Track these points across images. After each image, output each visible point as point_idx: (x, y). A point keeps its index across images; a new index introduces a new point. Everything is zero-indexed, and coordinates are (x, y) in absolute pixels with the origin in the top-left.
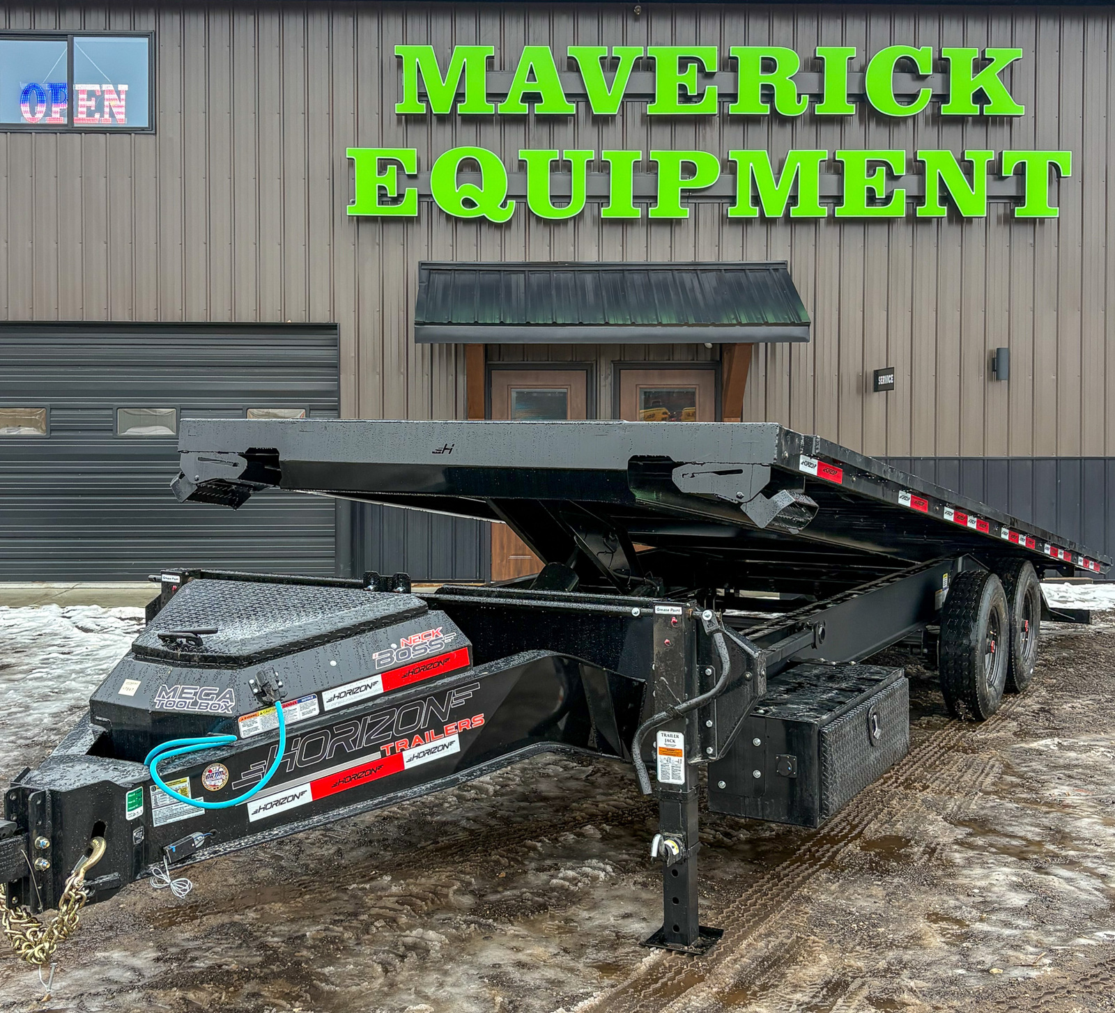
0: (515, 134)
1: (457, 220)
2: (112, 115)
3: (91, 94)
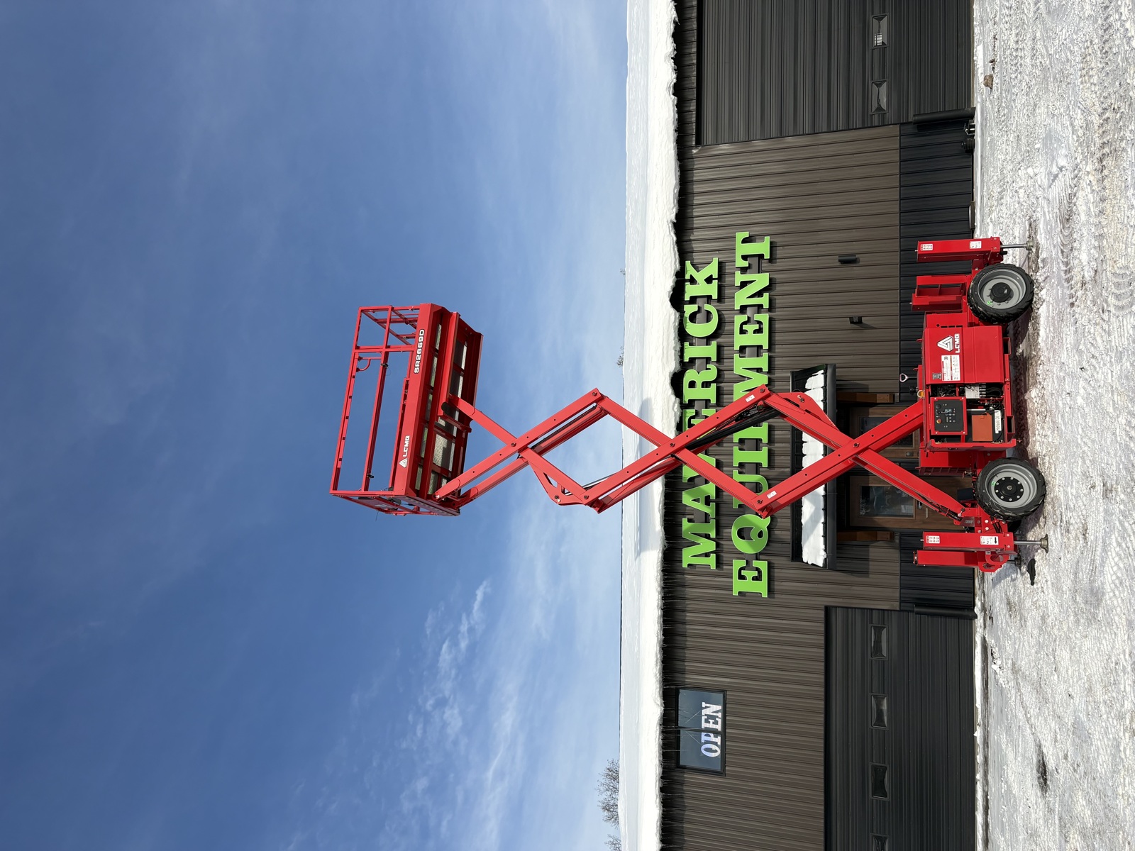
0: (724, 510)
1: (769, 541)
2: (717, 712)
3: (707, 721)
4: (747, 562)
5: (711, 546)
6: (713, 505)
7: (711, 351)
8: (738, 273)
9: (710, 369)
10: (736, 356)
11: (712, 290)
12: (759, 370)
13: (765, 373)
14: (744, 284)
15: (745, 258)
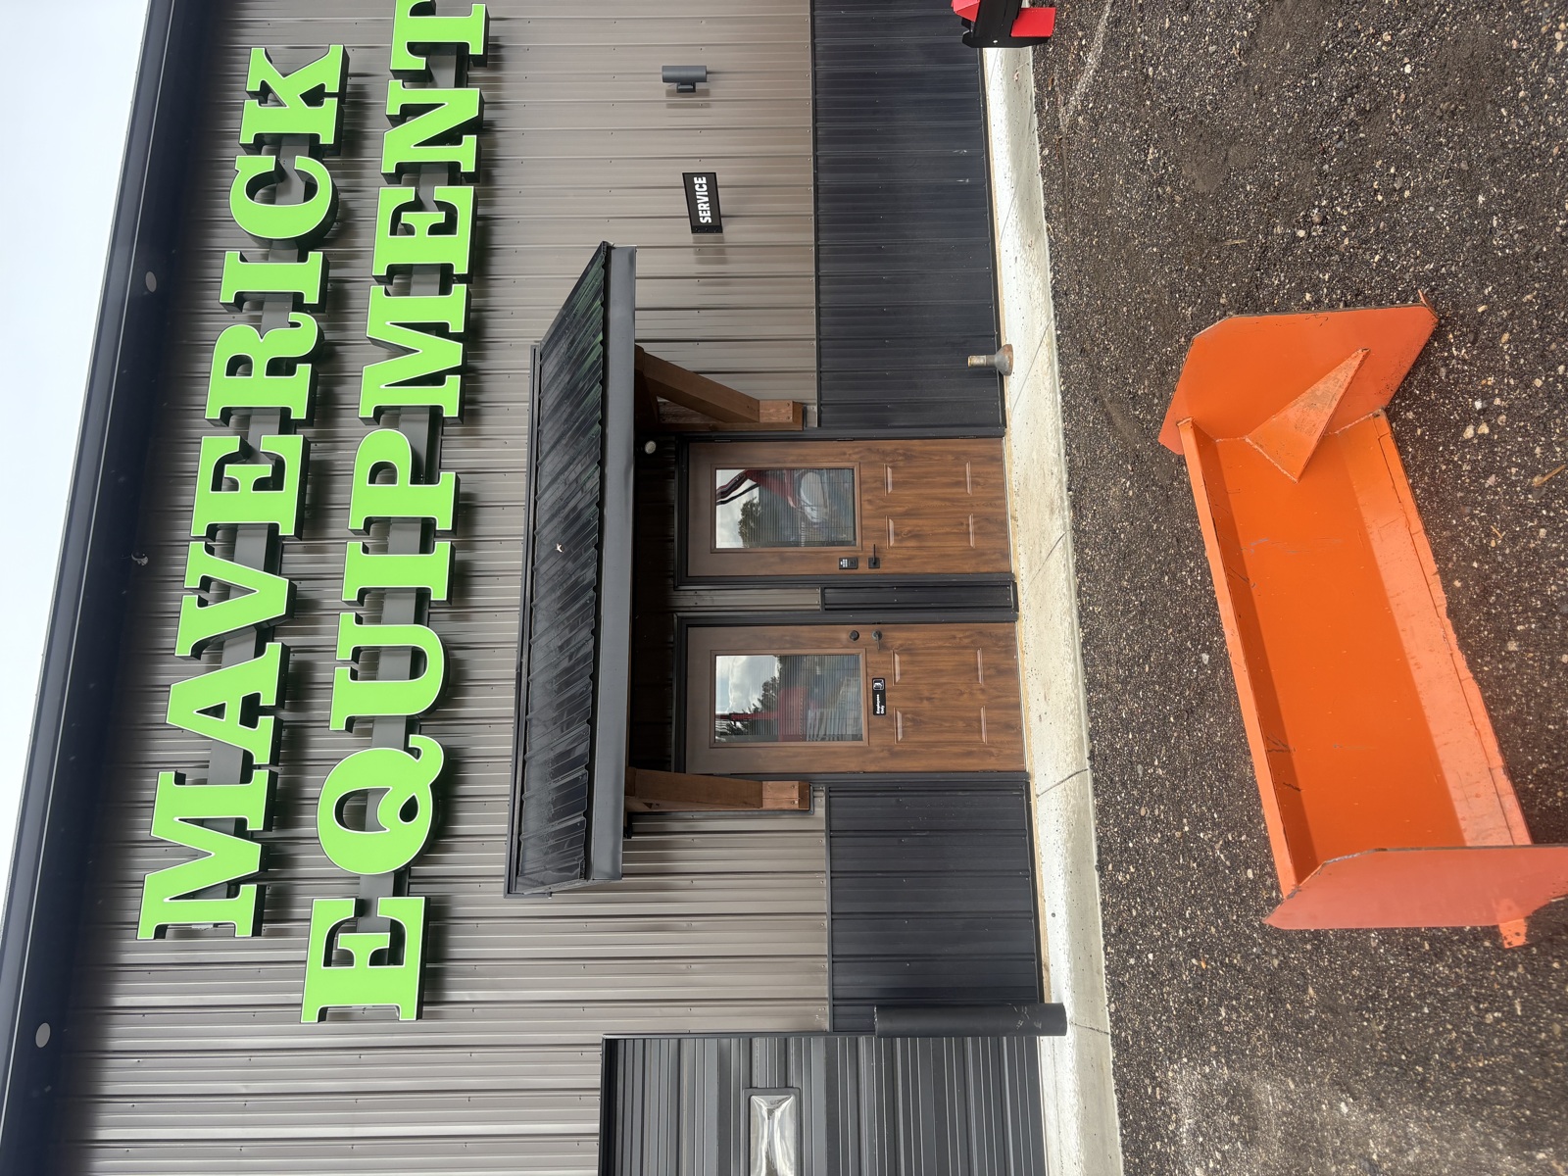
1: (435, 832)
4: (363, 908)
5: (247, 857)
6: (266, 723)
7: (305, 277)
8: (396, 85)
9: (295, 325)
10: (378, 290)
11: (323, 122)
12: (440, 330)
13: (456, 337)
14: (410, 112)
15: (414, 48)
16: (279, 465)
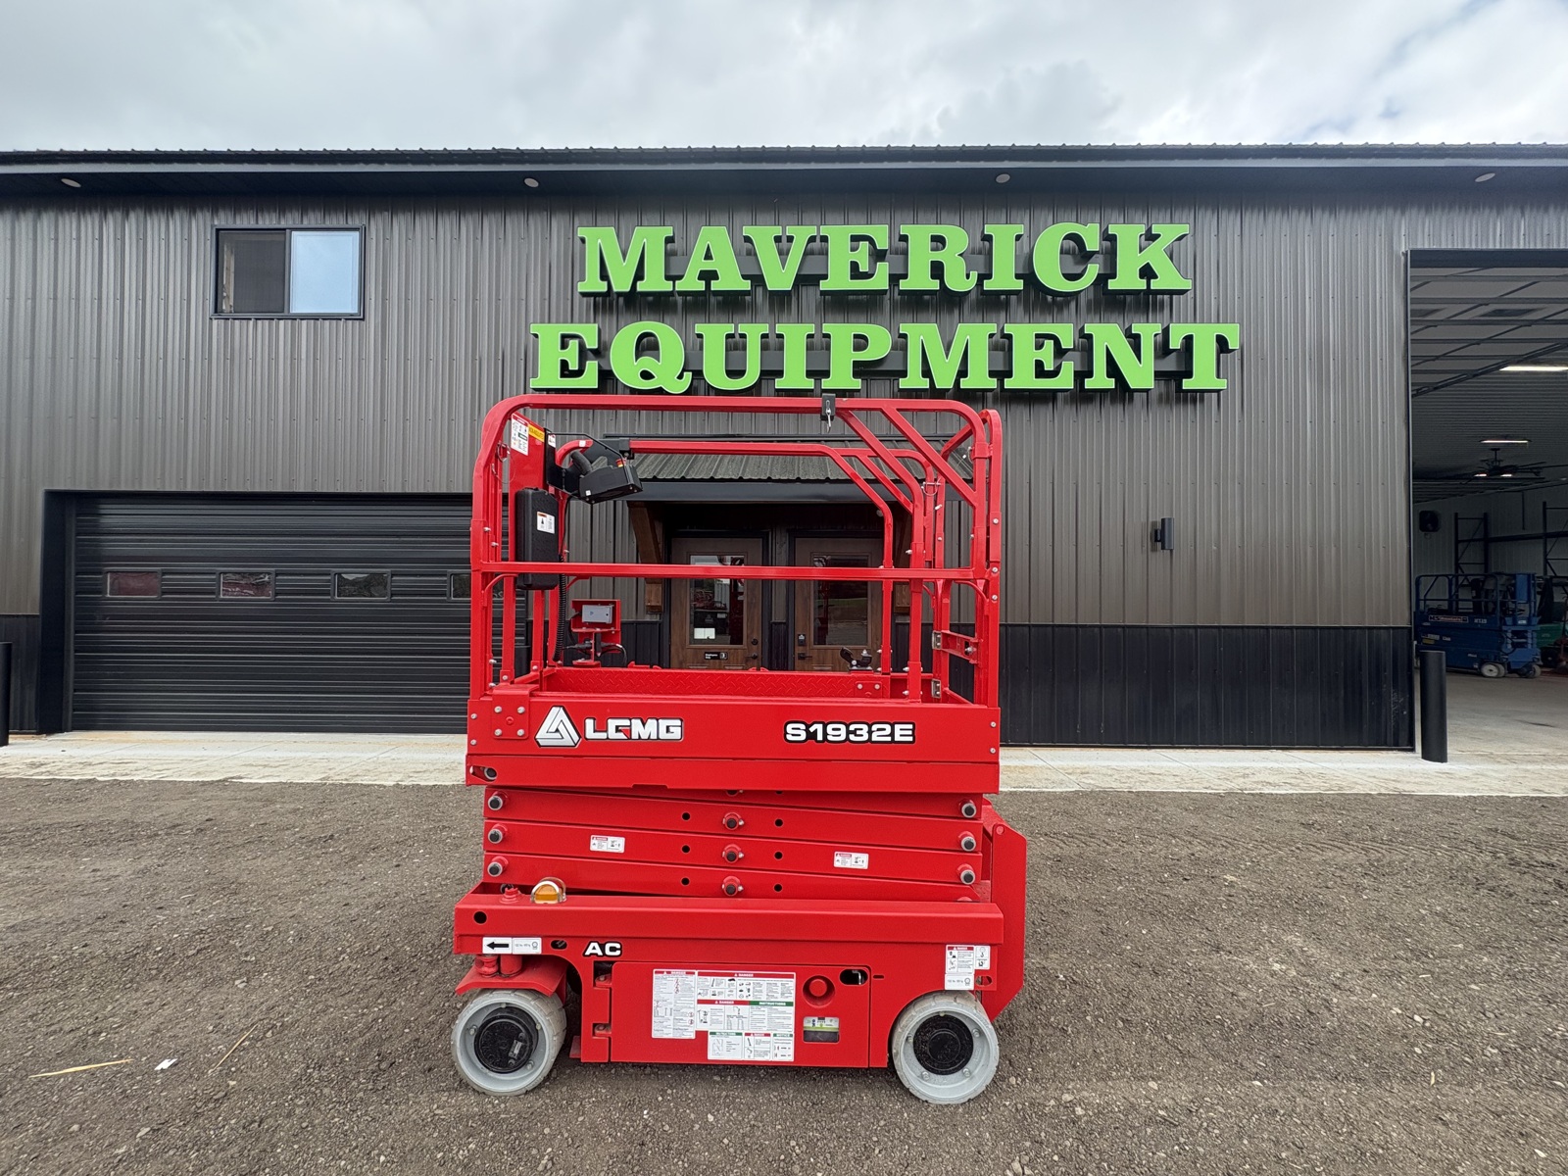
1: (637, 392)
4: (593, 352)
5: (622, 283)
7: (1004, 278)
9: (968, 276)
10: (993, 328)
11: (1127, 279)
12: (963, 373)
13: (957, 383)
15: (1189, 340)
16: (867, 276)
